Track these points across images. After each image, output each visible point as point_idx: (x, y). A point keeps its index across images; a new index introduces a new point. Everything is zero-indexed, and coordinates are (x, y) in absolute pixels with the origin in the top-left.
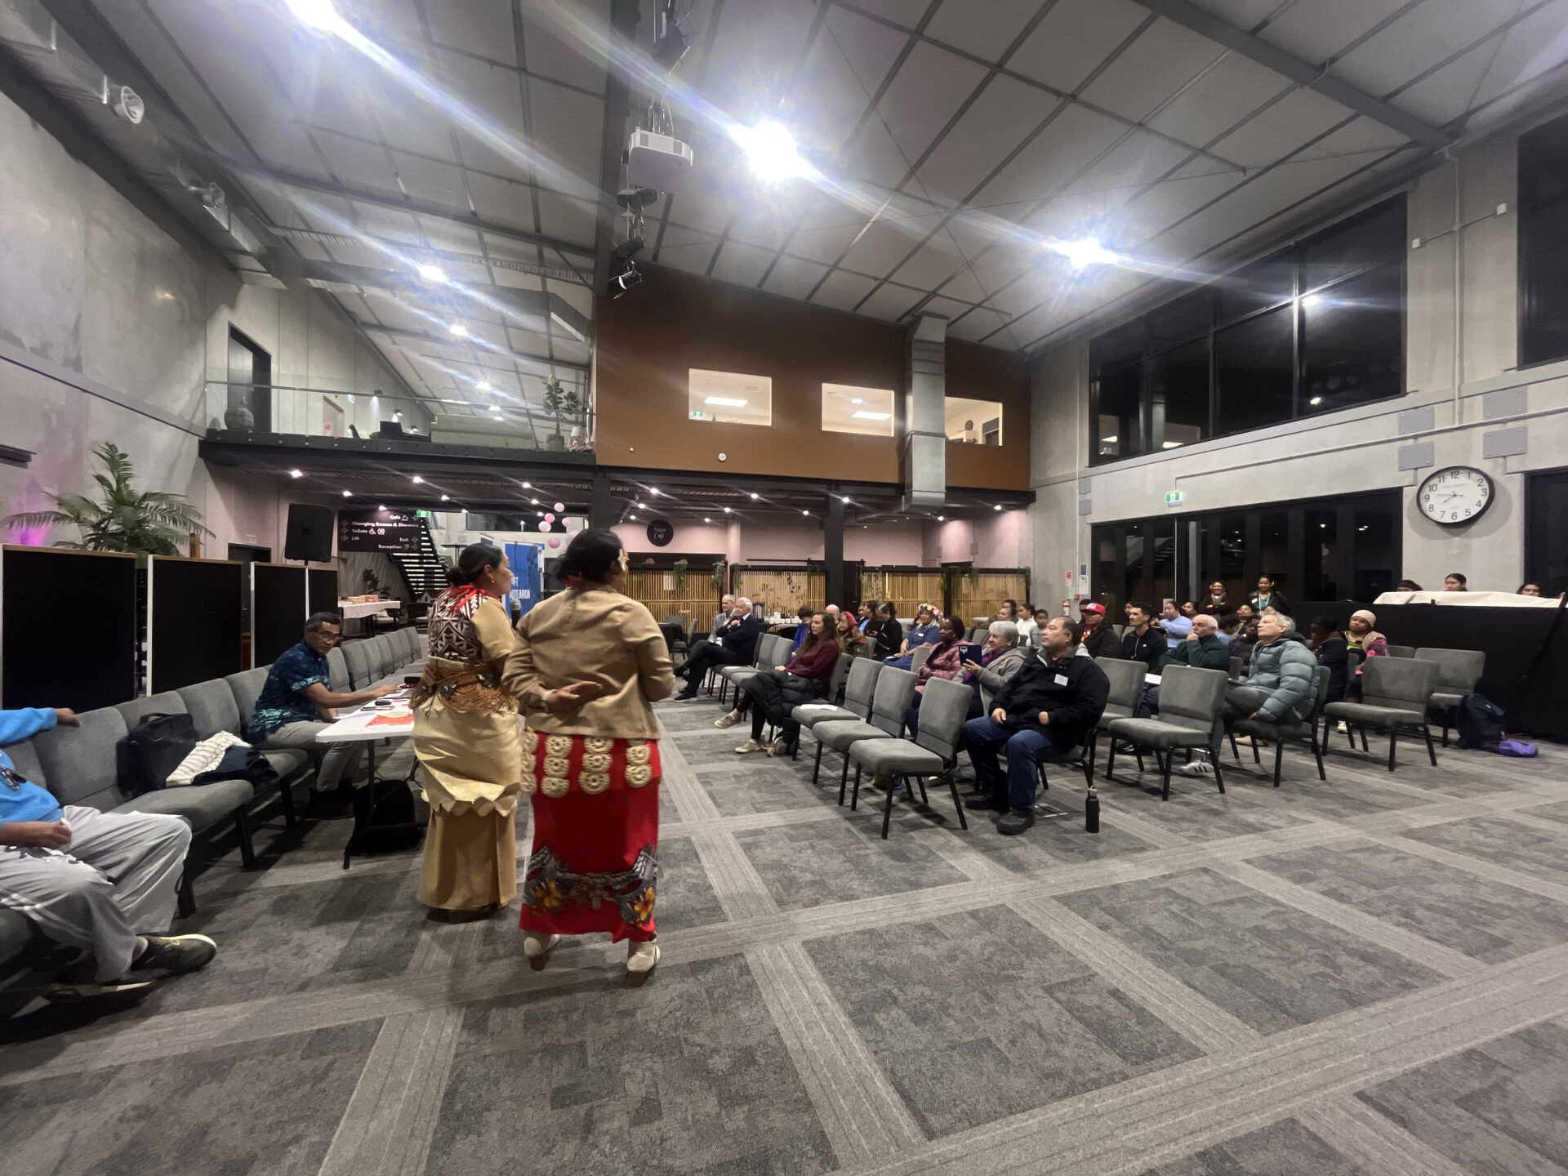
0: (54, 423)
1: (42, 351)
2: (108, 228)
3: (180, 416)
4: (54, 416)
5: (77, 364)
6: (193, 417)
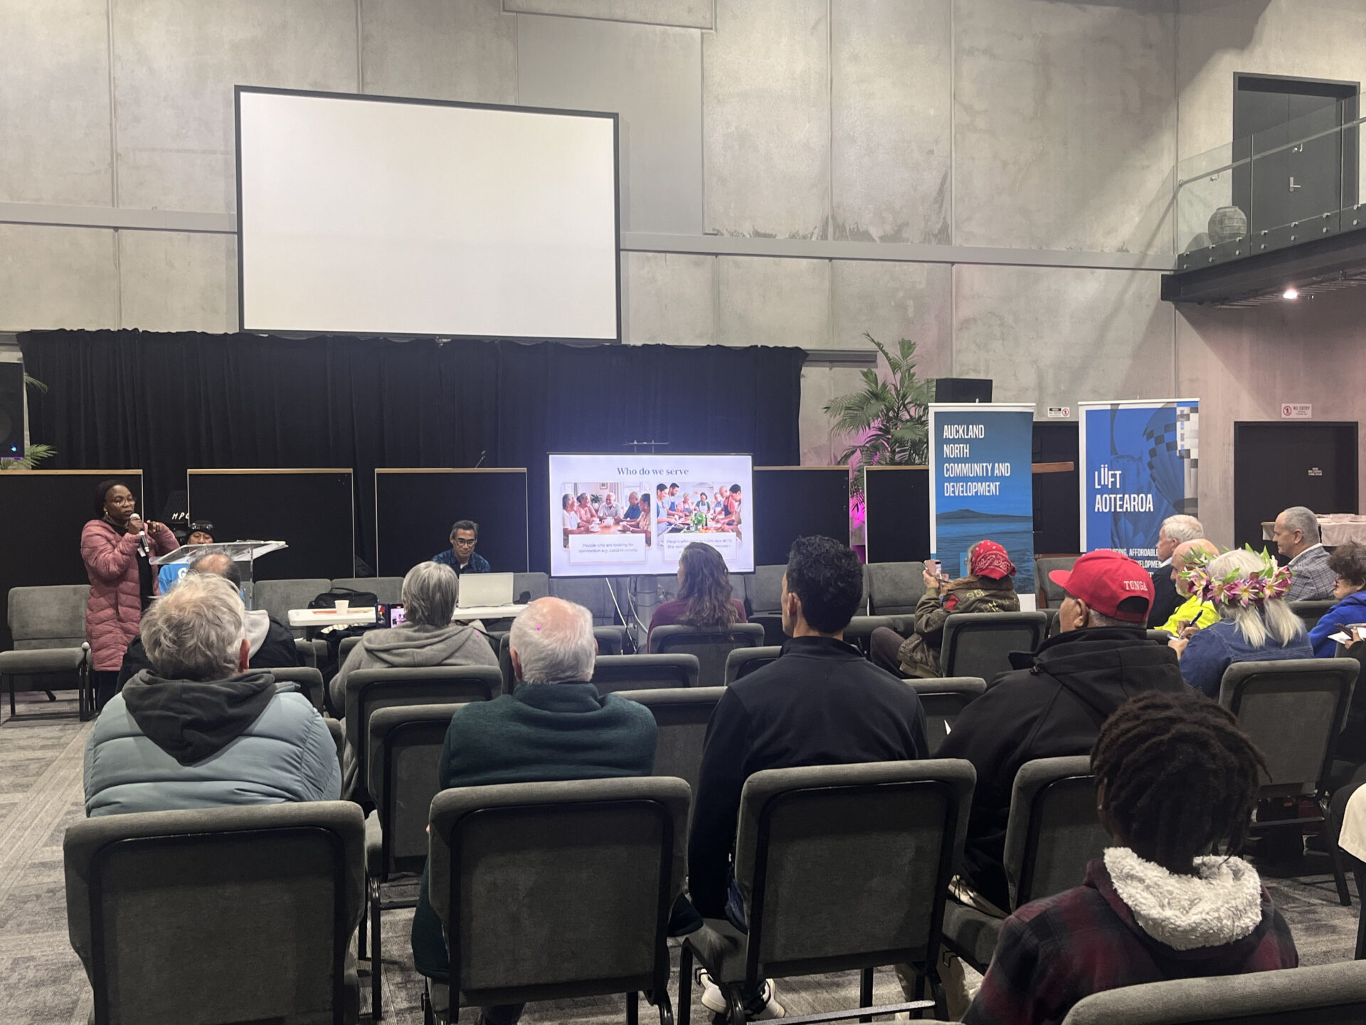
0: (911, 312)
1: (894, 237)
2: (987, 52)
3: (1121, 250)
4: (911, 303)
5: (943, 235)
6: (1149, 245)
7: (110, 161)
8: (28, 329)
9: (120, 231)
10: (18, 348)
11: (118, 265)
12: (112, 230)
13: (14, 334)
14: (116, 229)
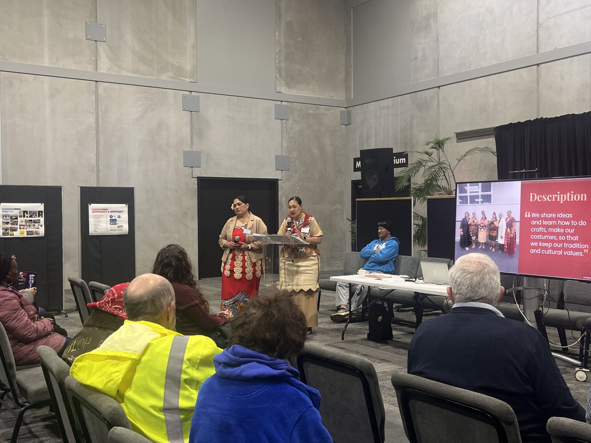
7: (536, 29)
8: (499, 125)
9: (540, 65)
10: (494, 136)
11: (538, 84)
12: (536, 66)
13: (493, 129)
14: (538, 65)
